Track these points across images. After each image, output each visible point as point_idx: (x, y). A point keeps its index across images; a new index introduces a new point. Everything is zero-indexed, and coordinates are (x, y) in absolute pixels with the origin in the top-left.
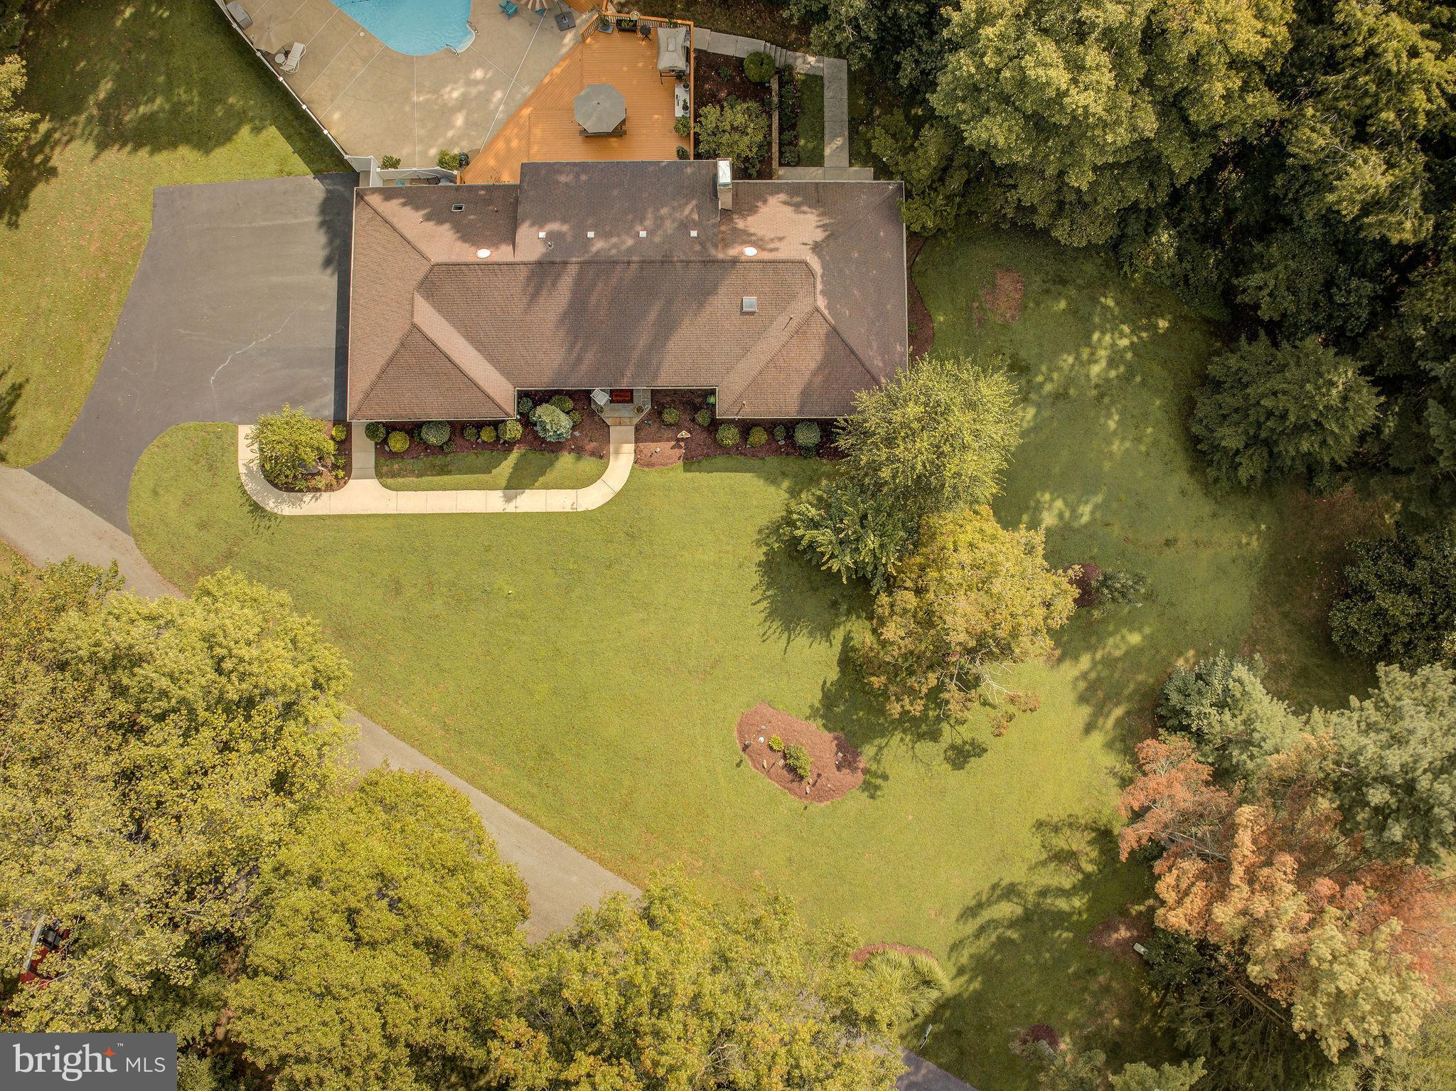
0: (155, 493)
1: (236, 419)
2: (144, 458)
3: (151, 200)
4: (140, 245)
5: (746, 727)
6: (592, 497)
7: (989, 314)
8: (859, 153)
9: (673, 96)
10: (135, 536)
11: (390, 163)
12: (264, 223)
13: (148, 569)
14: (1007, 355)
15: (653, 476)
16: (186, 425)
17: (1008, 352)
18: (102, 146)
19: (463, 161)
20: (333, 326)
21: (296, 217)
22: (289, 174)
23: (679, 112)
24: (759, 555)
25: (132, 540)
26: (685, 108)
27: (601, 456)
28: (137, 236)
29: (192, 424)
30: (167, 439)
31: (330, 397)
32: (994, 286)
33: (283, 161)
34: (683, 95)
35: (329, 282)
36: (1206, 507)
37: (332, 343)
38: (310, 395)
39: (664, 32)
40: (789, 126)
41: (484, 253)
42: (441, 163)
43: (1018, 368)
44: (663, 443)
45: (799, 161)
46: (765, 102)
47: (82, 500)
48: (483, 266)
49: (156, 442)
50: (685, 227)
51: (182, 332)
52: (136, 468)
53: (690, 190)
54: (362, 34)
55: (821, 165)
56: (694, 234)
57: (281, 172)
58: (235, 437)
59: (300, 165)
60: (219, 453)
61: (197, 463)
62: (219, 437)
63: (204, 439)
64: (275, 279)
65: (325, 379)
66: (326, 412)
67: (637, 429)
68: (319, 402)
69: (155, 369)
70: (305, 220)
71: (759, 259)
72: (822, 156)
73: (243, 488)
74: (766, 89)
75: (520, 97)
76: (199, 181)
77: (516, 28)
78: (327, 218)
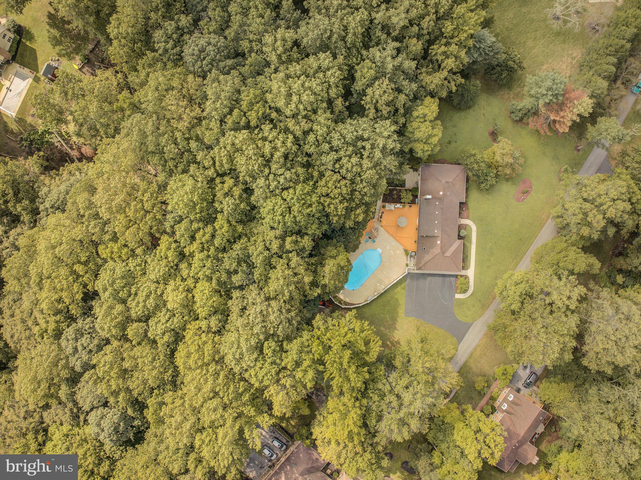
0: (466, 317)
1: (454, 299)
2: (459, 319)
3: (407, 317)
4: (416, 320)
5: (518, 200)
6: (474, 228)
9: (398, 208)
11: (407, 265)
12: (415, 292)
13: (481, 318)
15: (471, 216)
16: (454, 309)
18: (395, 329)
19: (406, 251)
20: (438, 278)
21: (414, 286)
22: (405, 287)
23: (401, 207)
24: (487, 196)
25: (475, 322)
26: (401, 205)
27: (466, 225)
28: (414, 320)
30: (456, 314)
31: (452, 279)
33: (402, 288)
34: (398, 205)
35: (429, 279)
36: (476, 105)
37: (441, 278)
38: (451, 283)
39: (387, 208)
40: (397, 186)
41: (439, 242)
42: (407, 255)
43: (450, 143)
44: (465, 214)
45: (405, 184)
46: (393, 190)
47: (466, 333)
48: (441, 242)
49: (457, 316)
50: (436, 205)
51: (435, 310)
52: (461, 321)
53: (428, 204)
54: (376, 272)
55: (405, 180)
56: (437, 203)
57: (404, 289)
58: (457, 299)
59: (403, 286)
60: (460, 302)
61: (462, 307)
62: (457, 302)
63: (457, 305)
64: (427, 290)
65: (448, 280)
66: (454, 280)
67: (461, 218)
68: (452, 281)
69: (442, 316)
70: (415, 284)
71: (443, 191)
72: (403, 180)
73: (467, 297)
74: (390, 190)
75: (392, 239)
76: (404, 307)
77: (377, 240)
78: (415, 279)
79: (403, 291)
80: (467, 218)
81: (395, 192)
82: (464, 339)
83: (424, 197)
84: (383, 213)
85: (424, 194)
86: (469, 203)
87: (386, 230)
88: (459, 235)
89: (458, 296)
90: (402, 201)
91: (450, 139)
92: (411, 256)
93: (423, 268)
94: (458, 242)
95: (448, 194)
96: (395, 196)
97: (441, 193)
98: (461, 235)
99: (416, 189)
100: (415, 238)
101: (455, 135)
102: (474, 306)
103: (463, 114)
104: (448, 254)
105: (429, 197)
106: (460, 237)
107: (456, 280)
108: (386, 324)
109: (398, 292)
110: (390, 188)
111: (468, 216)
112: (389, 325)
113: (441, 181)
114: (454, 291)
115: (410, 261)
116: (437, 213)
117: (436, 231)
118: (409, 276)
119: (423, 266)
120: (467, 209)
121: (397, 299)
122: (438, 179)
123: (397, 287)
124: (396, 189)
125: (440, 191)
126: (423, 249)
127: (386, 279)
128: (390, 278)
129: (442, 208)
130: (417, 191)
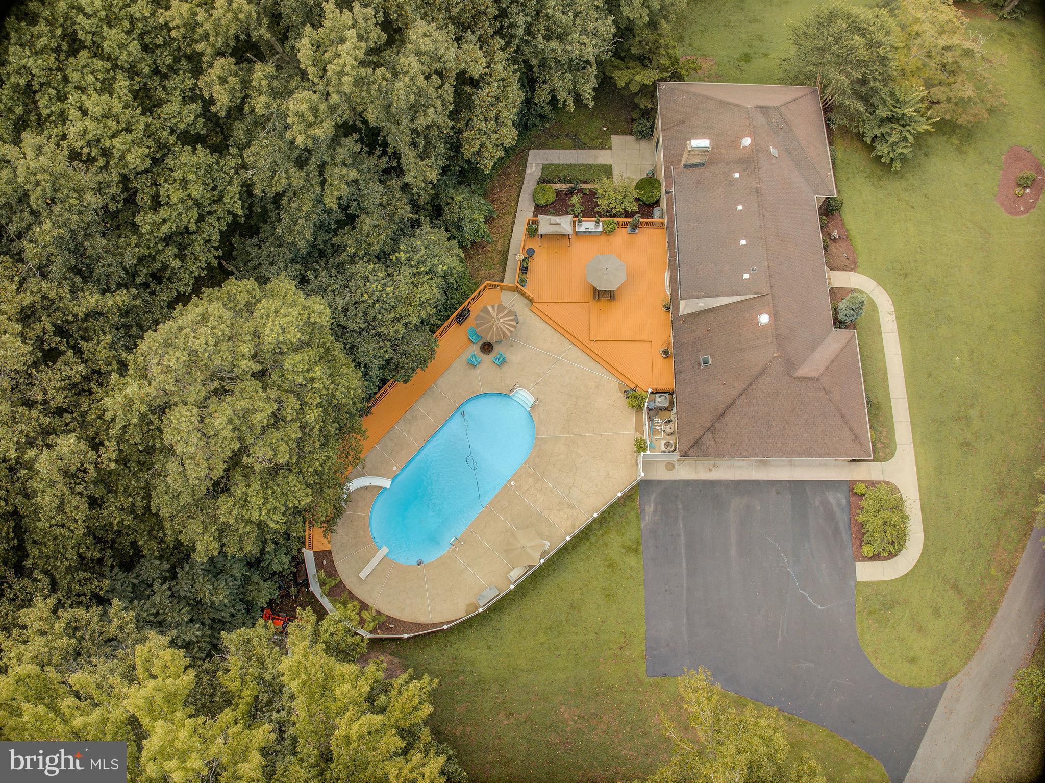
0: (913, 660)
1: (852, 583)
2: (884, 672)
3: (658, 680)
5: (1010, 209)
6: (883, 301)
8: (601, 143)
9: (588, 234)
10: (947, 679)
11: (640, 448)
12: (684, 565)
13: (972, 664)
14: (739, 63)
15: (862, 261)
16: (858, 631)
17: (736, 63)
19: (632, 395)
21: (679, 536)
22: (638, 543)
23: (600, 229)
25: (951, 682)
26: (597, 224)
29: (858, 625)
30: (870, 650)
33: (629, 547)
34: (588, 224)
38: (830, 516)
39: (544, 228)
41: (764, 319)
42: (639, 409)
43: (747, 58)
45: (609, 174)
46: (569, 192)
48: (775, 316)
49: (873, 661)
50: (732, 183)
51: (780, 639)
52: (894, 681)
53: (699, 182)
54: (513, 483)
55: (611, 166)
56: (737, 175)
57: (636, 551)
58: (866, 584)
59: (631, 534)
60: (879, 597)
61: (888, 620)
62: (867, 598)
63: (870, 613)
64: (733, 552)
65: (817, 503)
66: (844, 501)
67: (831, 269)
68: (835, 508)
69: (812, 665)
70: (681, 526)
71: (753, 135)
72: (604, 165)
73: (907, 574)
74: (558, 193)
75: (573, 352)
76: (643, 631)
77: (515, 357)
78: (680, 506)
79: (632, 561)
80: (851, 265)
84: (531, 253)
87: (548, 319)
88: (836, 319)
89: (866, 572)
90: (602, 208)
91: (746, 50)
92: (654, 413)
93: (708, 440)
94: (840, 337)
95: (774, 151)
96: (578, 209)
97: (747, 142)
98: (843, 315)
101: (761, 38)
102: (937, 612)
104: (810, 370)
105: (700, 143)
107: (849, 504)
108: (566, 716)
109: (611, 565)
110: (558, 186)
111: (855, 262)
112: (579, 717)
113: (737, 105)
114: (849, 551)
115: (653, 432)
116: (740, 208)
117: (746, 276)
118: (653, 497)
119: (709, 435)
120: (845, 237)
121: (610, 595)
122: (729, 104)
123: (606, 545)
124: (581, 190)
125: (740, 138)
126: (699, 364)
127: (559, 510)
128: (574, 507)
129: (757, 191)
130: (656, 185)
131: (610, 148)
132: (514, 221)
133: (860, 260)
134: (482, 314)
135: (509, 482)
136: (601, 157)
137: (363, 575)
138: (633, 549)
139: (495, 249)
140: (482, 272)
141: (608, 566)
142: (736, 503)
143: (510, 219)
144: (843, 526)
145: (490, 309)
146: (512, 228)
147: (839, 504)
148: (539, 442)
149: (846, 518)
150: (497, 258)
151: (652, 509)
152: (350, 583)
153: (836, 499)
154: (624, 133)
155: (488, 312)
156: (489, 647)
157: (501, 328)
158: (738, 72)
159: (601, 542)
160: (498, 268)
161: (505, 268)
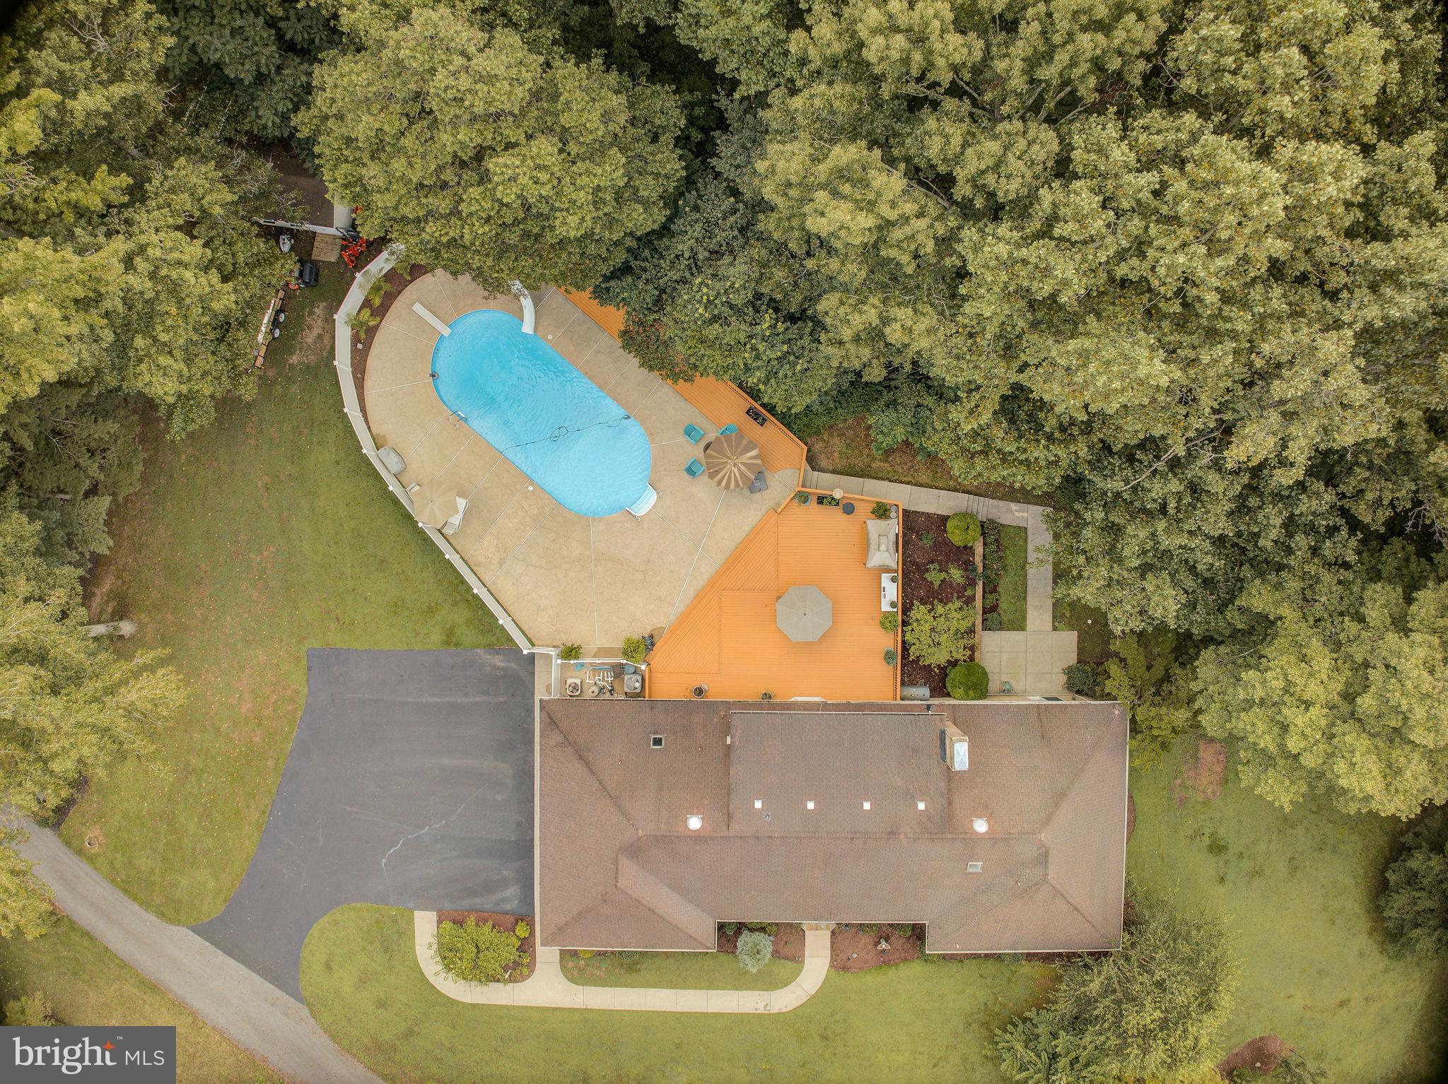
0: (328, 966)
1: (411, 905)
2: (315, 930)
3: (304, 661)
4: (295, 710)
6: (787, 998)
7: (1191, 792)
8: (1063, 615)
9: (880, 590)
10: (308, 1004)
11: (570, 652)
12: (432, 700)
13: (325, 1039)
14: (1207, 835)
15: (850, 980)
16: (358, 905)
17: (1207, 831)
19: (650, 643)
20: (512, 818)
21: (466, 695)
22: (457, 645)
23: (886, 607)
25: (306, 1009)
26: (893, 605)
27: (797, 959)
28: (292, 701)
29: (364, 905)
30: (338, 917)
31: (512, 891)
32: (1197, 759)
33: (448, 635)
34: (891, 591)
35: (506, 769)
38: (489, 887)
39: (875, 526)
40: (991, 588)
41: (695, 823)
42: (626, 653)
43: (1217, 848)
44: (861, 948)
45: (1000, 627)
46: (968, 566)
47: (251, 965)
48: (697, 837)
49: (327, 918)
50: (911, 798)
51: (348, 809)
52: (306, 941)
53: (915, 750)
54: (531, 488)
55: (1023, 629)
56: (921, 806)
57: (447, 643)
58: (411, 921)
59: (468, 636)
60: (395, 937)
61: (371, 943)
62: (395, 921)
63: (378, 922)
64: (446, 761)
65: (506, 873)
66: (508, 907)
67: (833, 933)
68: (500, 895)
69: (320, 844)
70: (477, 699)
71: (991, 837)
72: (1024, 619)
73: (422, 974)
74: (968, 549)
75: (708, 569)
76: (357, 646)
77: (702, 489)
78: (501, 699)
79: (436, 636)
80: (840, 964)
81: (956, 574)
82: (221, 957)
83: (951, 730)
84: (849, 509)
85: (966, 724)
86: (917, 968)
87: (755, 532)
88: (740, 927)
89: (425, 925)
90: (919, 612)
91: (1234, 849)
92: (619, 671)
93: (556, 737)
94: (703, 929)
95: (976, 866)
96: (934, 577)
97: (981, 826)
98: (746, 939)
99: (978, 684)
100: (719, 690)
101: (1257, 873)
102: (382, 1004)
103: (1353, 902)
104: (635, 880)
105: (961, 754)
106: (729, 934)
107: (506, 913)
108: (266, 553)
109: (431, 610)
110: (979, 550)
111: (845, 968)
112: (265, 568)
113: (1049, 818)
114: (448, 906)
115: (596, 669)
116: (867, 806)
117: (758, 805)
118: (513, 665)
119: (561, 739)
120: (885, 961)
121: (396, 607)
122: (1056, 806)
123: (455, 604)
124: (972, 583)
125: (990, 818)
126: (656, 733)
127: (497, 546)
128: (500, 565)
129: (892, 834)
130: (971, 693)
131: (1055, 629)
132: (921, 485)
133: (848, 976)
134: (744, 443)
135: (532, 482)
136: (1039, 616)
137: (418, 308)
138: (450, 638)
139: (874, 459)
140: (836, 440)
141: (429, 607)
142: (504, 770)
143: (923, 478)
144: (478, 901)
145: (753, 453)
146: (908, 483)
147: (505, 900)
148: (583, 521)
149: (489, 907)
150: (860, 462)
151: (498, 664)
152: (410, 291)
153: (509, 897)
154: (1081, 651)
155: (747, 449)
156: (338, 463)
157: (721, 469)
158: (1190, 832)
159: (459, 598)
160: (840, 463)
161: (841, 474)
